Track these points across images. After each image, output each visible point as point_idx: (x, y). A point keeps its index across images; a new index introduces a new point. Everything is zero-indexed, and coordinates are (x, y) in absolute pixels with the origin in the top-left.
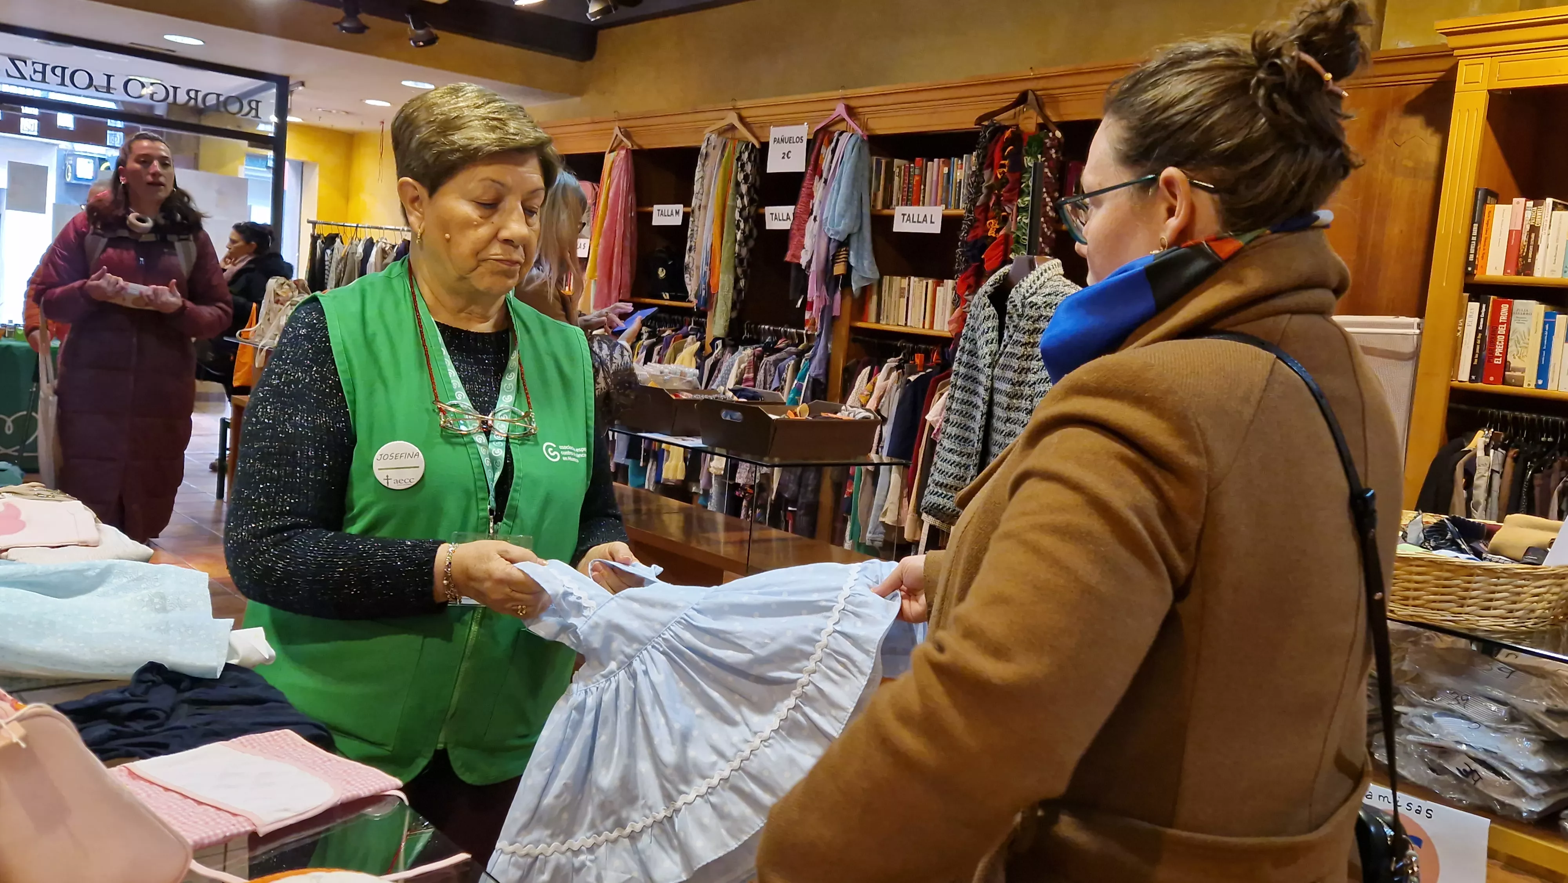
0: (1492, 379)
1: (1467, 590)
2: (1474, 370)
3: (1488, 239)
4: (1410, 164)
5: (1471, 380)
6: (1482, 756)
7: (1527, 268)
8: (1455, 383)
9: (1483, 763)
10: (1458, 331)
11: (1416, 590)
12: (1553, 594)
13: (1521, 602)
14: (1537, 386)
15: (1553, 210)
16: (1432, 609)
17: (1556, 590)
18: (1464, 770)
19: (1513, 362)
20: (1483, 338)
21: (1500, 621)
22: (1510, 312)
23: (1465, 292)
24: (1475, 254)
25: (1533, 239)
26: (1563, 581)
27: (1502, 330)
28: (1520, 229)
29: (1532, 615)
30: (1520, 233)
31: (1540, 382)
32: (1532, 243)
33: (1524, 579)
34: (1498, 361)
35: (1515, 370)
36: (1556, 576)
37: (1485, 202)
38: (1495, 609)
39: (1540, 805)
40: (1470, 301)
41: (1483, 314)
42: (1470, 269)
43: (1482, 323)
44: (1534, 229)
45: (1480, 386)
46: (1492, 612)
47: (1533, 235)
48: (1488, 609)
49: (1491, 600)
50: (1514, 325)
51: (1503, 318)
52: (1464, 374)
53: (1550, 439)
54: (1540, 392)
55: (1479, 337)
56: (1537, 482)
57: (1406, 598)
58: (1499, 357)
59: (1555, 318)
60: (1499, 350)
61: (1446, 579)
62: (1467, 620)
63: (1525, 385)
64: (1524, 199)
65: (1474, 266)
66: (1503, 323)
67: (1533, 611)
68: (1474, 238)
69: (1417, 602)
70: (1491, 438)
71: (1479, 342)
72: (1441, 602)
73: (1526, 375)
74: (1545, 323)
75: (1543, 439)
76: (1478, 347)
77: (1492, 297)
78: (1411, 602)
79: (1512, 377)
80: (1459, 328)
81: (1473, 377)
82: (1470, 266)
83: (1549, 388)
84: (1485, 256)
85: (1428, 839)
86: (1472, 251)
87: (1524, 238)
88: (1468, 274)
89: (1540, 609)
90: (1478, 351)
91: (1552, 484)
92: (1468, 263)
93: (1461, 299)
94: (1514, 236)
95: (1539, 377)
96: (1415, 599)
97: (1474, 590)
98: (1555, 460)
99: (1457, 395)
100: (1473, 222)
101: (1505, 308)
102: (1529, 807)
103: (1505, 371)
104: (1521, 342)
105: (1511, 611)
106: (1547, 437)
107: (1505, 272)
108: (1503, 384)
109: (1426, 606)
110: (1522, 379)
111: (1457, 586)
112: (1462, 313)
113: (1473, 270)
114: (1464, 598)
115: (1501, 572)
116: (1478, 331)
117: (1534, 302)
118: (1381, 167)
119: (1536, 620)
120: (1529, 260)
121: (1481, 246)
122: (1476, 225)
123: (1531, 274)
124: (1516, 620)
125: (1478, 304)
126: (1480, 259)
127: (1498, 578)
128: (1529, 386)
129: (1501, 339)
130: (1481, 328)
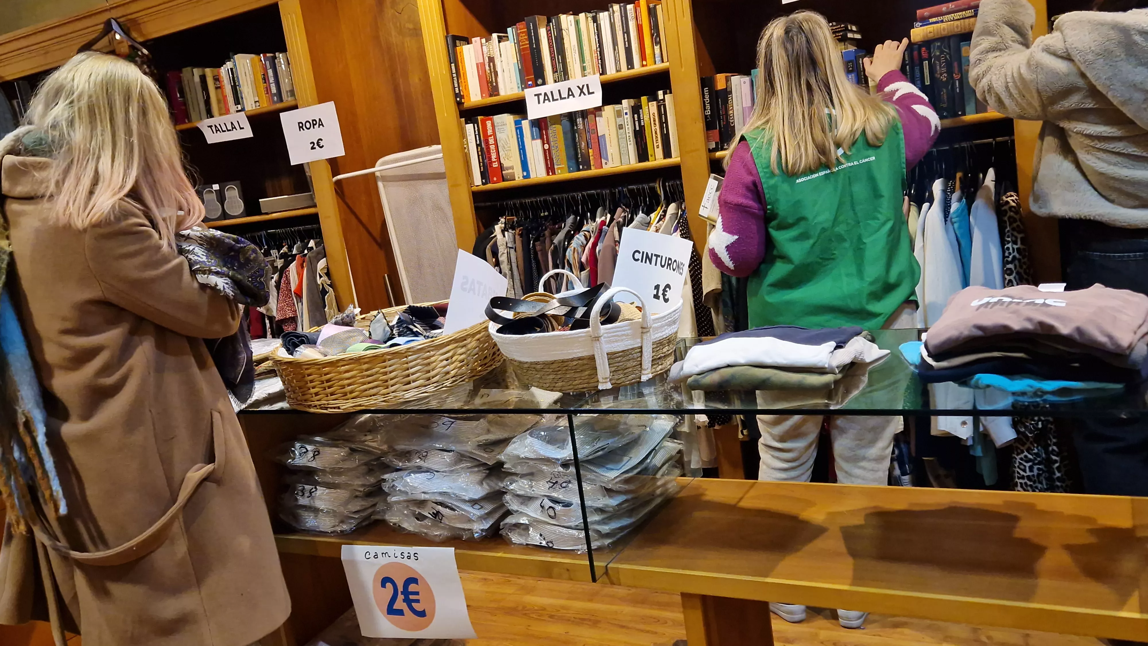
0: (495, 179)
1: (385, 373)
2: (484, 175)
3: (465, 74)
4: (411, 26)
5: (483, 184)
6: (440, 499)
7: (494, 90)
8: (474, 189)
9: (441, 504)
10: (465, 148)
11: (349, 385)
12: (461, 354)
13: (433, 370)
14: (524, 177)
15: (499, 42)
16: (367, 397)
17: (463, 350)
18: (433, 513)
19: (506, 163)
20: (482, 149)
21: (423, 389)
22: (493, 125)
23: (461, 117)
24: (459, 87)
25: (492, 68)
26: (465, 342)
27: (491, 141)
28: (482, 61)
29: (448, 376)
30: (483, 64)
31: (525, 174)
32: (492, 70)
33: (429, 352)
34: (495, 165)
35: (508, 169)
36: (456, 341)
37: (455, 46)
38: (414, 381)
39: (487, 523)
40: (466, 123)
41: (477, 132)
42: (458, 99)
43: (478, 138)
44: (491, 60)
45: (490, 186)
46: (413, 385)
47: (491, 64)
48: (409, 383)
49: (408, 376)
50: (498, 135)
51: (490, 132)
52: (478, 180)
53: (546, 213)
54: (527, 181)
55: (479, 150)
56: (538, 248)
57: (345, 394)
58: (495, 162)
59: (521, 124)
60: (494, 156)
61: (367, 370)
62: (395, 397)
63: (517, 179)
64: (479, 38)
65: (462, 97)
66: (491, 136)
67: (448, 373)
68: (455, 75)
69: (354, 395)
70: (505, 223)
71: (480, 153)
72: (373, 388)
73: (515, 170)
74: (516, 129)
75: (542, 214)
76: (480, 157)
77: (479, 118)
78: (349, 396)
79: (507, 174)
80: (465, 146)
81: (484, 181)
82: (459, 98)
83: (531, 177)
84: (466, 87)
85: (420, 576)
86: (456, 85)
87: (487, 68)
88: (459, 104)
89: (453, 369)
90: (481, 161)
91: (547, 248)
92: (457, 95)
93: (460, 124)
94: (480, 66)
95: (523, 170)
96: (351, 392)
97: (391, 372)
98: (546, 230)
99: (477, 197)
100: (451, 63)
101: (489, 124)
102: (479, 527)
103: (502, 171)
104: (506, 146)
105: (429, 379)
106: (544, 212)
107: (482, 96)
108: (503, 181)
109: (361, 395)
110: (513, 175)
111: (377, 373)
112: (463, 135)
113: (461, 99)
114: (387, 381)
115: (406, 352)
116: (477, 145)
117: (506, 115)
118: (393, 33)
119: (454, 379)
120: (494, 84)
121: (462, 80)
122: (453, 65)
123: (498, 95)
124: (435, 385)
125: (472, 125)
126: (464, 90)
127: (406, 357)
128: (519, 179)
129: (492, 147)
130: (478, 143)
